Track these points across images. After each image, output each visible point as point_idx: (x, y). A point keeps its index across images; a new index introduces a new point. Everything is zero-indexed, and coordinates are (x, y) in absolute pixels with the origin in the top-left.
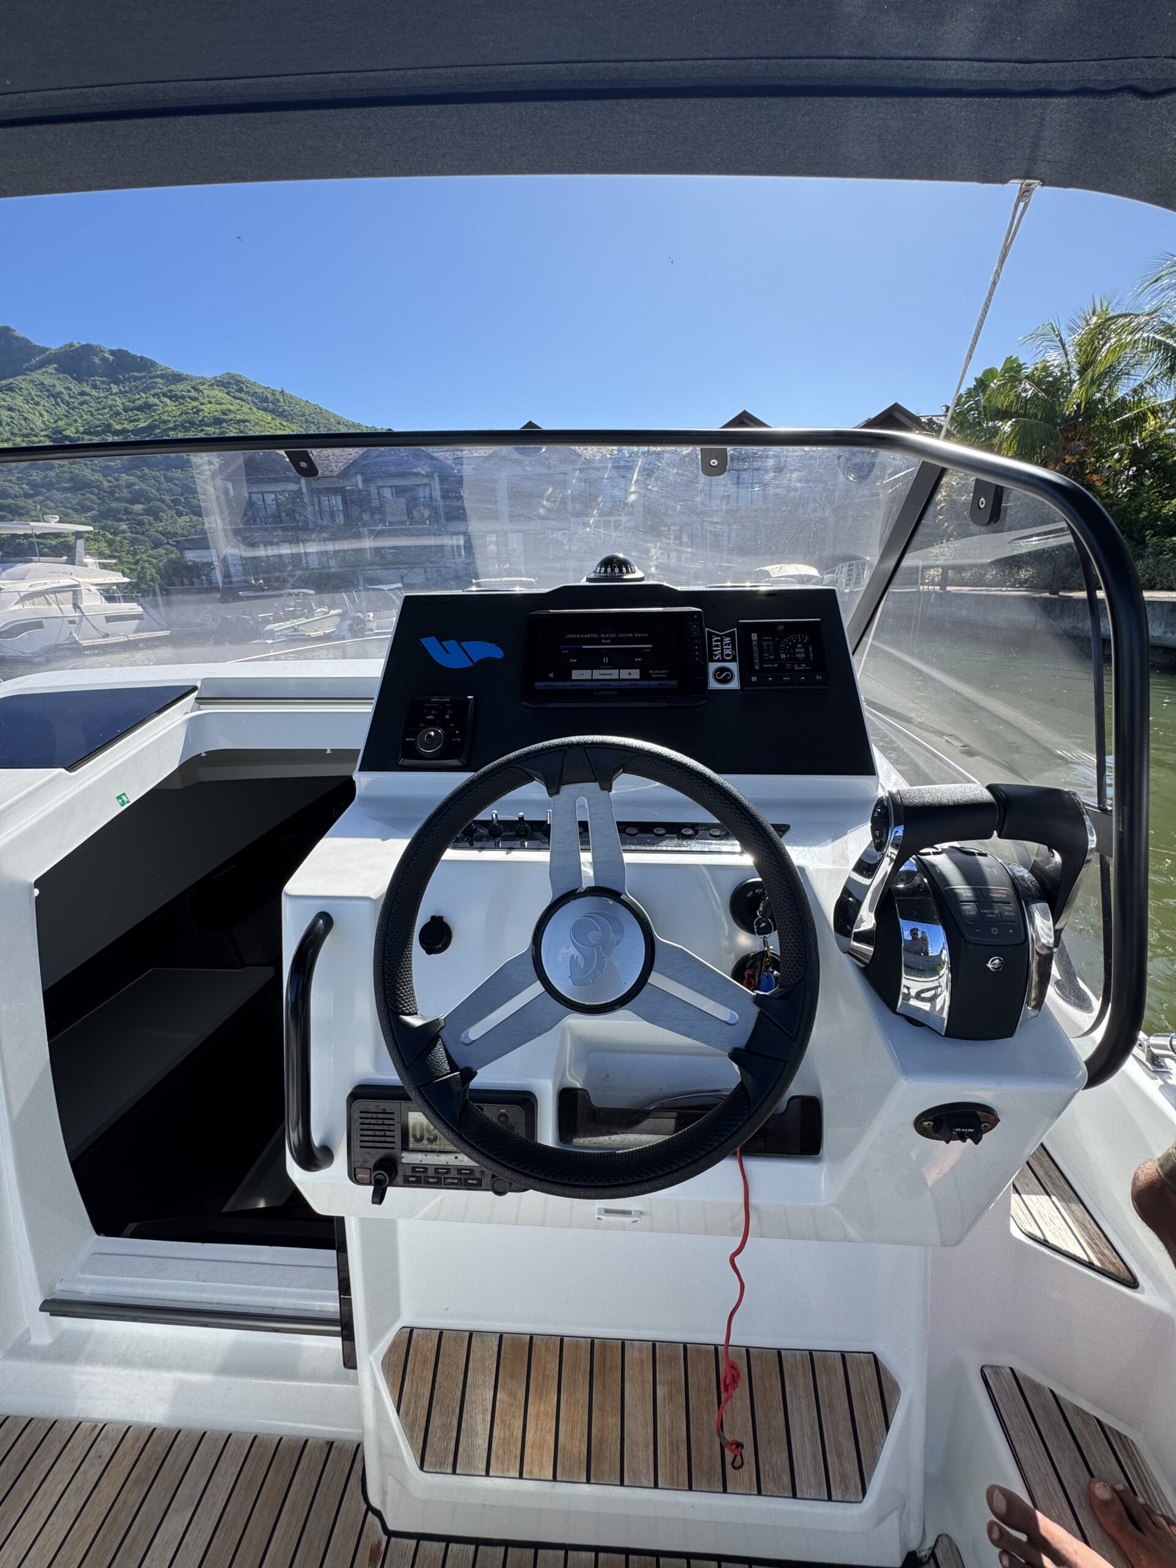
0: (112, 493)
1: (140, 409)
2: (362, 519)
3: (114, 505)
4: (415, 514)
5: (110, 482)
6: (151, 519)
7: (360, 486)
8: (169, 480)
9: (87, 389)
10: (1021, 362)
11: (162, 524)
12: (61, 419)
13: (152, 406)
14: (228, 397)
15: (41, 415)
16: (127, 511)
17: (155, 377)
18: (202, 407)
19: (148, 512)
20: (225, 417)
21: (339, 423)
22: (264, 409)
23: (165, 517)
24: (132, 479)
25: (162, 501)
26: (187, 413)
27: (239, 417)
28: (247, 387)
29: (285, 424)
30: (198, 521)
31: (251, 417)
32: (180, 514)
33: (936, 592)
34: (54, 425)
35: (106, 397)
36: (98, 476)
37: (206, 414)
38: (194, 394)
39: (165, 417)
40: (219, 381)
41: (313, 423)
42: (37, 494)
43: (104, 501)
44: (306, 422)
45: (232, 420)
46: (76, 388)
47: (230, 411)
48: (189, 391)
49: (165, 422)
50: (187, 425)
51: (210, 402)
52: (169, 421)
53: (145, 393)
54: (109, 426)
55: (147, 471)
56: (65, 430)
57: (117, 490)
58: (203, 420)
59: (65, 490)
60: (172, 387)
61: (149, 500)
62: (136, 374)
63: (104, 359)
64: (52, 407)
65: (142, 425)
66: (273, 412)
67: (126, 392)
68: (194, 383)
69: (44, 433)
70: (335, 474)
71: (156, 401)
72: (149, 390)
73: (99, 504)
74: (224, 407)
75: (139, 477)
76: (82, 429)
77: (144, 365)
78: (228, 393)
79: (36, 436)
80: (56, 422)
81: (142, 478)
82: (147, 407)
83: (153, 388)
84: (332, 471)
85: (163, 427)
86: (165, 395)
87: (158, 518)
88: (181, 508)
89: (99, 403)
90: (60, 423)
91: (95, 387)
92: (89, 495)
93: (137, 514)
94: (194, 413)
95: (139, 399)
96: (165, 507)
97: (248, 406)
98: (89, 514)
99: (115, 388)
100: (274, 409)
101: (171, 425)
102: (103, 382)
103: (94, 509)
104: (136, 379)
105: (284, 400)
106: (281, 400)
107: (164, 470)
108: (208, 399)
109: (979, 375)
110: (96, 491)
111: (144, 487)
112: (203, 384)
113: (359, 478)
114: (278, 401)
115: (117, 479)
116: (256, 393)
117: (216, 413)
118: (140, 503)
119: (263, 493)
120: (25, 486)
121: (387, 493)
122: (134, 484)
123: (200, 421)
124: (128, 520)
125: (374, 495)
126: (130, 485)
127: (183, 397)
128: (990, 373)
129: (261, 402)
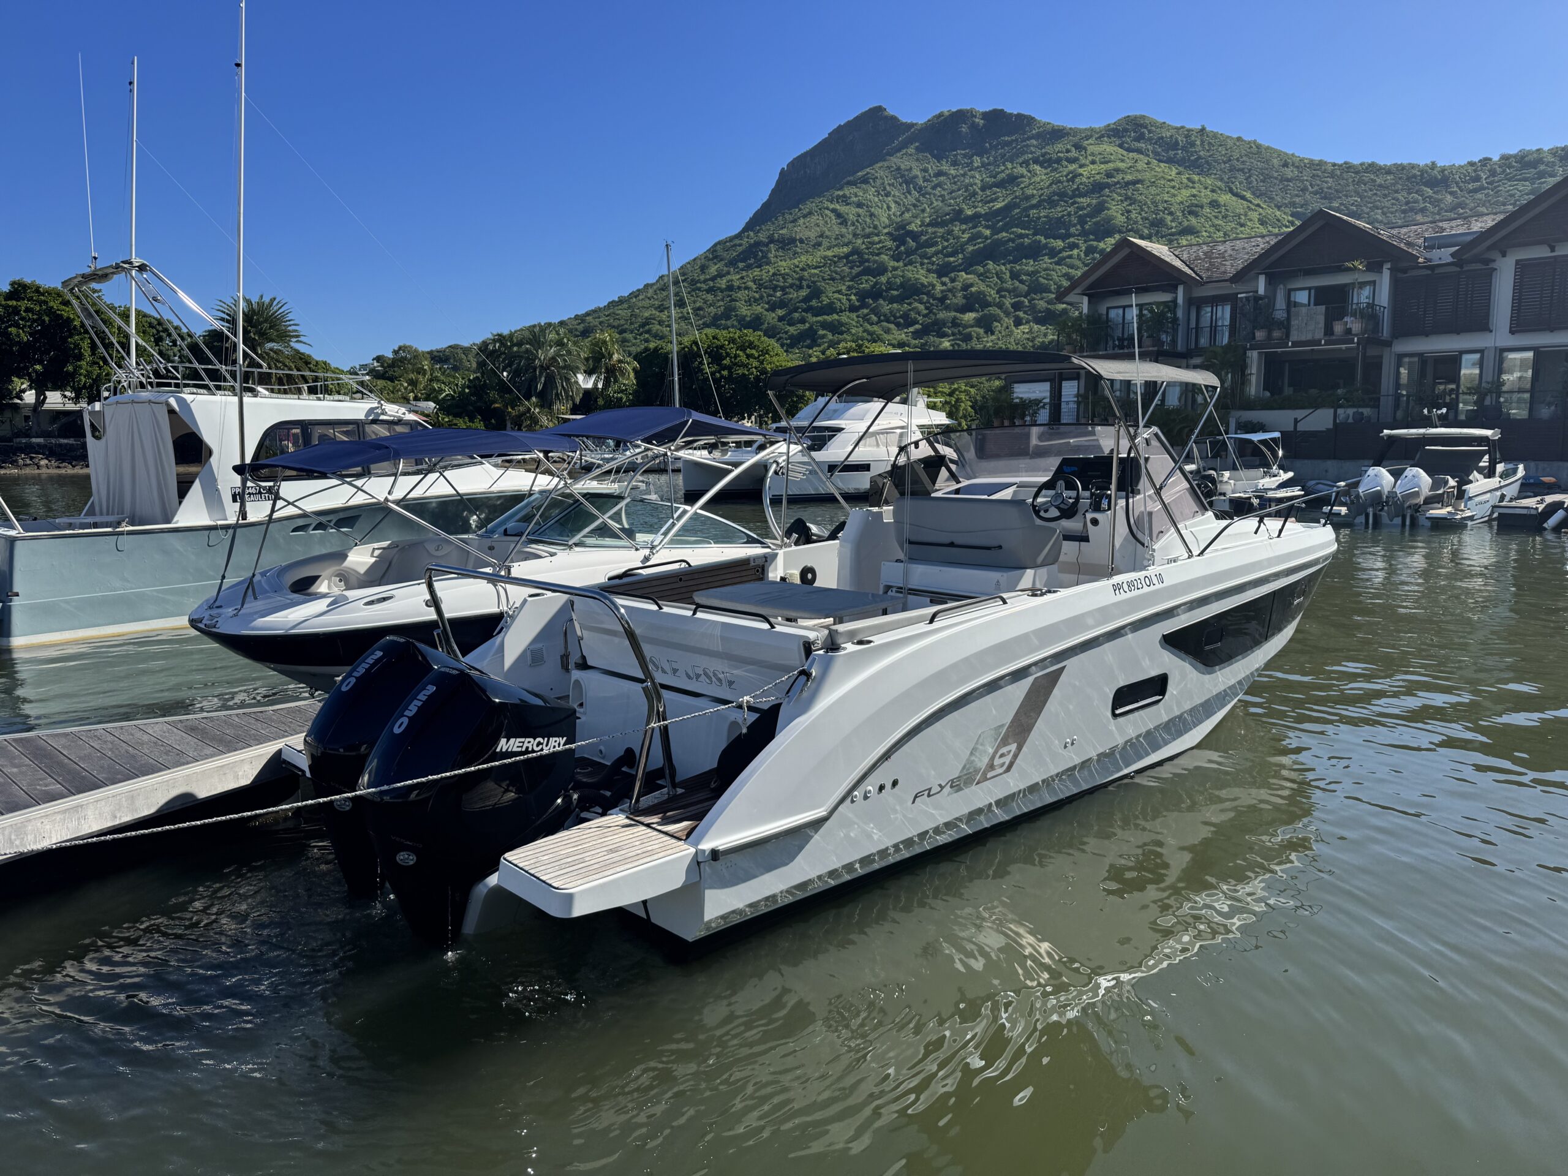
0: (942, 300)
1: (1001, 185)
3: (942, 315)
5: (944, 284)
6: (981, 331)
8: (1015, 276)
9: (945, 167)
11: (994, 337)
12: (908, 210)
13: (1017, 178)
14: (1120, 150)
15: (889, 208)
16: (955, 323)
17: (1029, 138)
18: (1081, 171)
19: (978, 323)
20: (1109, 180)
21: (1286, 165)
22: (1170, 161)
23: (999, 328)
24: (971, 278)
25: (1000, 306)
26: (1060, 182)
27: (1129, 177)
28: (1150, 132)
29: (1196, 178)
30: (1039, 331)
31: (1147, 175)
32: (1018, 322)
34: (899, 219)
35: (964, 175)
36: (933, 278)
37: (1084, 180)
38: (1074, 153)
39: (1029, 192)
40: (1113, 130)
41: (1242, 170)
42: (864, 305)
43: (931, 312)
44: (1230, 171)
45: (1118, 183)
46: (932, 167)
47: (1117, 170)
48: (1068, 151)
49: (1028, 198)
50: (1056, 198)
51: (1093, 162)
52: (1033, 196)
53: (1012, 163)
54: (961, 211)
55: (991, 265)
56: (910, 223)
57: (950, 295)
58: (1078, 189)
59: (892, 300)
60: (1048, 149)
61: (985, 304)
62: (1006, 138)
63: (974, 126)
64: (902, 197)
65: (999, 205)
66: (1180, 162)
67: (989, 164)
68: (1076, 139)
69: (886, 231)
71: (1024, 171)
72: (1018, 157)
73: (925, 316)
74: (1111, 166)
75: (979, 275)
76: (927, 220)
77: (1021, 123)
78: (1121, 146)
79: (877, 235)
80: (901, 215)
81: (983, 277)
82: (1013, 180)
83: (1023, 153)
85: (1025, 205)
86: (1036, 161)
87: (989, 331)
88: (1021, 314)
89: (955, 183)
90: (907, 215)
91: (955, 163)
92: (916, 304)
93: (966, 327)
94: (1068, 181)
95: (1003, 171)
96: (1002, 315)
97: (1146, 159)
98: (911, 329)
99: (977, 161)
100: (1184, 158)
101: (1034, 202)
102: (965, 156)
103: (917, 323)
104: (1008, 144)
105: (1202, 142)
106: (1198, 143)
107: (1010, 262)
108: (1090, 158)
110: (925, 298)
111: (982, 287)
112: (1088, 138)
114: (1193, 144)
115: (953, 280)
116: (1162, 138)
117: (1098, 177)
118: (971, 311)
120: (853, 297)
122: (972, 285)
123: (1073, 191)
124: (953, 334)
126: (966, 287)
127: (1059, 161)
129: (1167, 151)
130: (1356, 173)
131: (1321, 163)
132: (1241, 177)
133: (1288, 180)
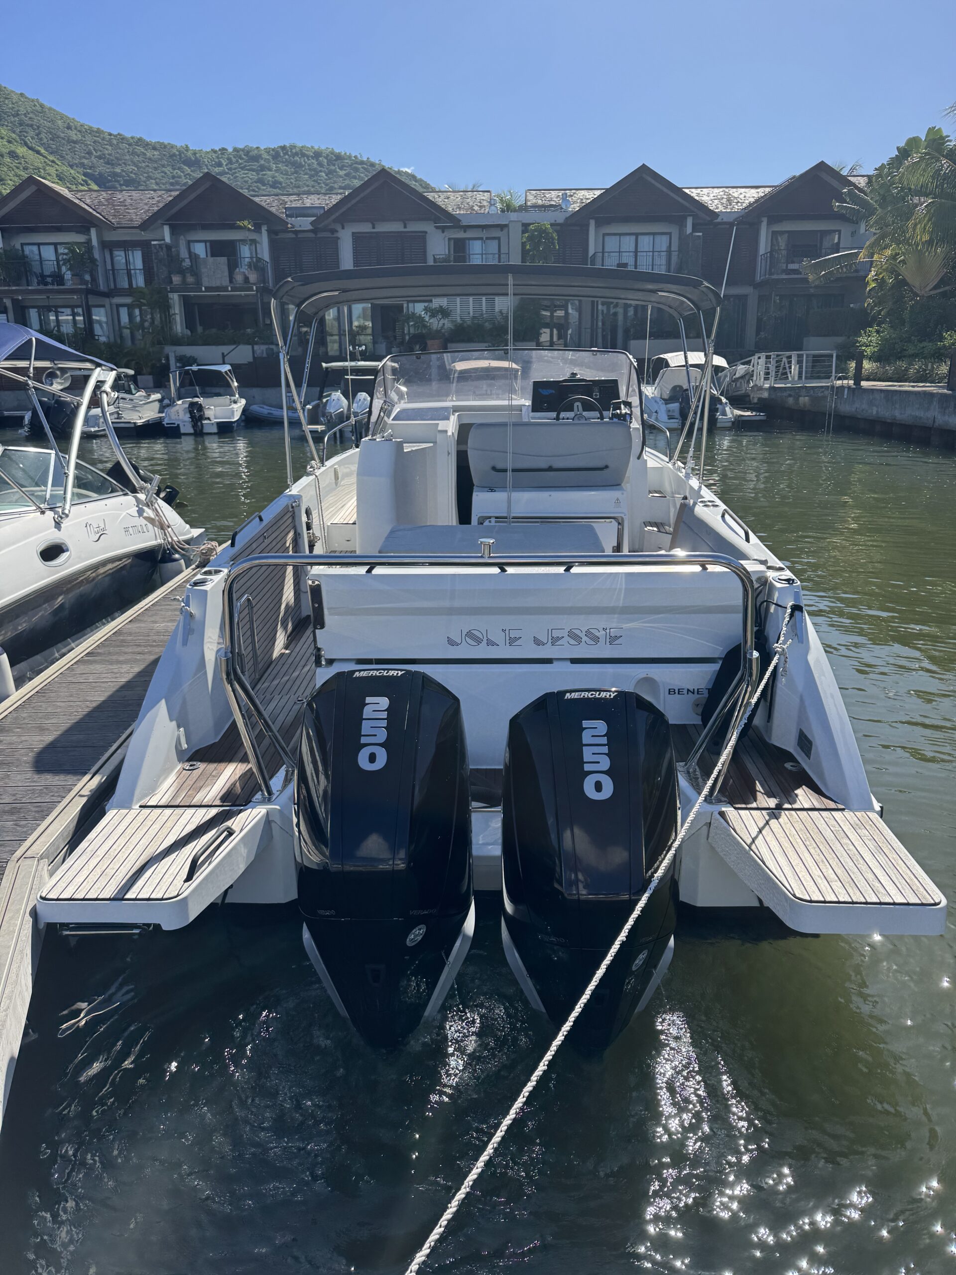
2: (171, 282)
4: (239, 278)
7: (168, 239)
10: (944, 134)
21: (69, 128)
33: (849, 388)
41: (32, 126)
70: (136, 224)
84: (131, 220)
109: (902, 144)
113: (166, 230)
119: (39, 245)
121: (200, 250)
125: (184, 254)
128: (913, 142)
130: (130, 145)
131: (99, 131)
132: (32, 133)
133: (75, 142)
